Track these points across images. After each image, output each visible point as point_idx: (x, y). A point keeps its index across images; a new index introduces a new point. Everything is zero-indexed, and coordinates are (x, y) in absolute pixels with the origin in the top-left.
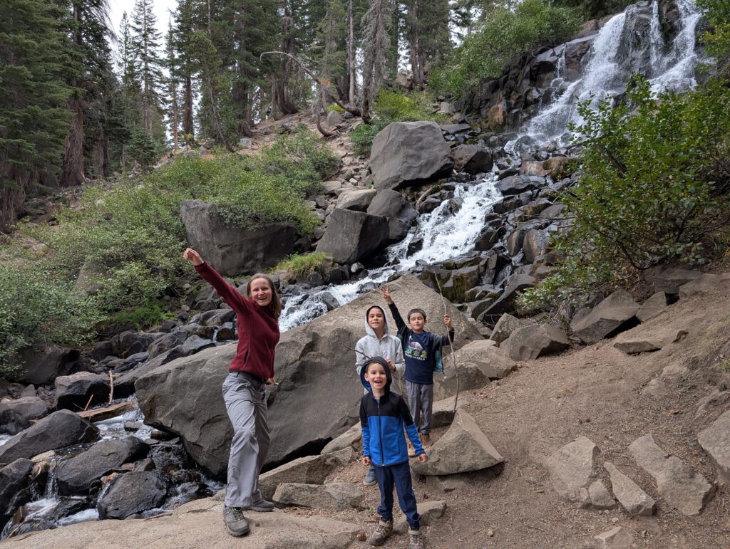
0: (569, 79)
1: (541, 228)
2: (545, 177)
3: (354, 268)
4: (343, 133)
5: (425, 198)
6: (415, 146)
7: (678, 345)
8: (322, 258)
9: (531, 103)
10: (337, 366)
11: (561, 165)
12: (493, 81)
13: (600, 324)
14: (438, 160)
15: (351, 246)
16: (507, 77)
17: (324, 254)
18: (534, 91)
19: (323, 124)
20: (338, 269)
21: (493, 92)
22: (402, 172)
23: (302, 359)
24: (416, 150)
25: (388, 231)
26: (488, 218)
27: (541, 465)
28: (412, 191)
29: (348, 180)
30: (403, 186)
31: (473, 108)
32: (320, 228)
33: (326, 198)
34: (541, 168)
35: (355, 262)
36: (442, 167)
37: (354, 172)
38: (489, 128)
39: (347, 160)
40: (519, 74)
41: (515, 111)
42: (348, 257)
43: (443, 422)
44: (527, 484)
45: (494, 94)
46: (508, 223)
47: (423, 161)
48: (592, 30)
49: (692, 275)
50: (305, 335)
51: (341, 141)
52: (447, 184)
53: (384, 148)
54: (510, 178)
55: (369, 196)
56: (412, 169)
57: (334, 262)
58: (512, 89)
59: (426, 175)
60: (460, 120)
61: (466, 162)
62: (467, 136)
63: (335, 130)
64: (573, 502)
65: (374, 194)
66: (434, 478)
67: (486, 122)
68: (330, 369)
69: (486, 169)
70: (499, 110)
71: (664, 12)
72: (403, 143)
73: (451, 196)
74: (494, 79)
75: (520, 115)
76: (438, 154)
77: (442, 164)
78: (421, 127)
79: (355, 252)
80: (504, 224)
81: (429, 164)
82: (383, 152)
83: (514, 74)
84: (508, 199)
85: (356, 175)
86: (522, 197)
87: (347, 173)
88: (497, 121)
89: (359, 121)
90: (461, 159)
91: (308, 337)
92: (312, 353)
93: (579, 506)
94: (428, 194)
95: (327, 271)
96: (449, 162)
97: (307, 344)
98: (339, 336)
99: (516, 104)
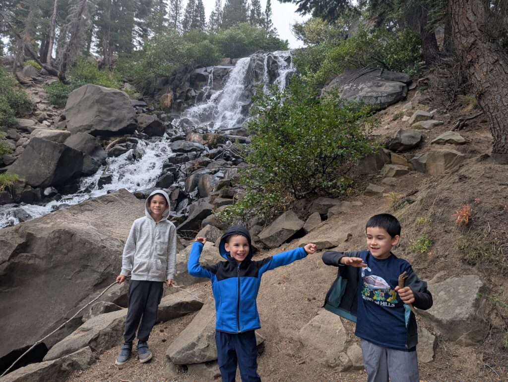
0: (216, 88)
1: (210, 173)
2: (204, 145)
3: (47, 191)
4: (38, 85)
5: (113, 145)
6: (108, 105)
7: (348, 244)
8: (14, 180)
9: (190, 98)
10: (55, 267)
11: (215, 138)
12: (165, 78)
13: (282, 233)
14: (125, 120)
15: (47, 171)
16: (175, 78)
17: (16, 176)
18: (193, 91)
19: (19, 74)
20: (30, 191)
21: (164, 85)
22: (94, 122)
23: (12, 260)
24: (108, 108)
25: (82, 165)
26: (165, 166)
27: (292, 339)
28: (101, 139)
29: (41, 121)
30: (95, 133)
31: (148, 92)
32: (11, 156)
33: (17, 132)
34: (202, 138)
35: (48, 187)
36: (128, 126)
37: (47, 117)
38: (160, 108)
39: (41, 106)
40: (182, 78)
41: (179, 101)
42: (43, 180)
43: (181, 312)
44: (288, 357)
45: (165, 86)
46: (181, 171)
47: (113, 118)
48: (228, 63)
49: (335, 202)
50: (16, 236)
51: (36, 90)
52: (132, 138)
53: (80, 102)
54: (179, 141)
55: (64, 136)
56: (103, 122)
57: (27, 184)
58: (177, 86)
59: (115, 129)
60: (140, 98)
61: (145, 126)
62: (145, 109)
63: (31, 80)
64: (334, 367)
65: (69, 135)
66: (200, 365)
67: (158, 104)
68: (46, 271)
69: (160, 134)
70: (168, 98)
71: (271, 64)
72: (97, 101)
73: (134, 147)
74: (164, 76)
75: (182, 104)
76: (125, 115)
77: (129, 123)
78: (113, 92)
79: (50, 177)
80: (178, 171)
81: (118, 121)
82: (79, 104)
83: (180, 77)
84: (179, 155)
85: (49, 119)
86: (190, 155)
87: (40, 116)
88: (166, 105)
89: (55, 79)
90: (142, 123)
91: (21, 237)
92: (25, 254)
93: (340, 370)
94: (116, 143)
95: (19, 191)
96: (134, 123)
97: (20, 245)
98: (59, 237)
99: (180, 96)
